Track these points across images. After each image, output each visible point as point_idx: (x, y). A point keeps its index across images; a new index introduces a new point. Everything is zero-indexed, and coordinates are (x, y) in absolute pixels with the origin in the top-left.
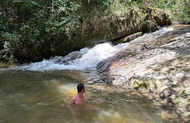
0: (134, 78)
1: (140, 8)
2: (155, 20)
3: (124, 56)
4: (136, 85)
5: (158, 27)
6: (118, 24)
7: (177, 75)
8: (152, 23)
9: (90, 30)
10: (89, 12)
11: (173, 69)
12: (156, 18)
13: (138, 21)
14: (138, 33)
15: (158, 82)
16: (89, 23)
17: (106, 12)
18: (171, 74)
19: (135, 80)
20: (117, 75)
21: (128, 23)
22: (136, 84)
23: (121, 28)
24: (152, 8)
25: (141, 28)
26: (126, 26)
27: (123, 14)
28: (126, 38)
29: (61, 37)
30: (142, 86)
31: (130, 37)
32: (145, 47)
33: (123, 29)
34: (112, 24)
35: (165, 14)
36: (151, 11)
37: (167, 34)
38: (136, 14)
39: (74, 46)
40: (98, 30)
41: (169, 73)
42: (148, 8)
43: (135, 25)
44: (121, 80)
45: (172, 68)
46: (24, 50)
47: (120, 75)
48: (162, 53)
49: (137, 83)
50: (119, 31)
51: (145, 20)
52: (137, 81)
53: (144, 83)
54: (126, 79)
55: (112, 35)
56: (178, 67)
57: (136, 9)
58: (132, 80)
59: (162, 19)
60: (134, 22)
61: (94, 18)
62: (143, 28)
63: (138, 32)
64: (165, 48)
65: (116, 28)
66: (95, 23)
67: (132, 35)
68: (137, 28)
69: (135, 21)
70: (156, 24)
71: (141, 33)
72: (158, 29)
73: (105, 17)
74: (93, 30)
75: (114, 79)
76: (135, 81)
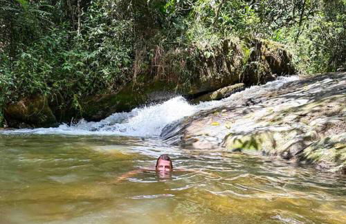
0: (234, 134)
1: (241, 39)
2: (267, 63)
3: (213, 113)
4: (238, 145)
5: (273, 76)
6: (202, 65)
7: (313, 123)
8: (261, 66)
9: (149, 73)
10: (147, 38)
11: (305, 115)
12: (269, 58)
13: (237, 62)
14: (236, 85)
15: (277, 137)
16: (147, 58)
17: (179, 40)
18: (301, 123)
19: (235, 137)
20: (200, 135)
21: (220, 65)
22: (237, 142)
23: (206, 74)
24: (263, 40)
25: (242, 76)
26: (215, 69)
27: (210, 47)
28: (215, 93)
29: (92, 85)
30: (248, 145)
31: (222, 90)
32: (251, 102)
33: (210, 75)
34: (189, 64)
35: (284, 52)
36: (260, 45)
37: (288, 85)
38: (235, 48)
39: (118, 102)
40: (163, 73)
41: (298, 121)
42: (255, 40)
43: (233, 69)
44: (209, 141)
45: (304, 113)
46: (21, 102)
47: (207, 135)
48: (283, 102)
49: (240, 141)
50: (203, 78)
51: (249, 61)
52: (240, 137)
53: (252, 138)
54: (218, 139)
55: (190, 85)
56: (314, 112)
57: (234, 39)
58: (229, 137)
59: (279, 60)
60: (230, 63)
61: (156, 48)
62: (246, 76)
63: (238, 82)
64: (288, 97)
65: (197, 71)
66: (159, 60)
67: (225, 88)
68: (235, 74)
69: (232, 62)
70: (270, 70)
71: (242, 84)
72: (273, 79)
73: (178, 51)
74: (154, 74)
75: (196, 141)
76: (235, 139)
